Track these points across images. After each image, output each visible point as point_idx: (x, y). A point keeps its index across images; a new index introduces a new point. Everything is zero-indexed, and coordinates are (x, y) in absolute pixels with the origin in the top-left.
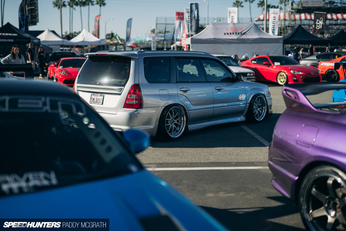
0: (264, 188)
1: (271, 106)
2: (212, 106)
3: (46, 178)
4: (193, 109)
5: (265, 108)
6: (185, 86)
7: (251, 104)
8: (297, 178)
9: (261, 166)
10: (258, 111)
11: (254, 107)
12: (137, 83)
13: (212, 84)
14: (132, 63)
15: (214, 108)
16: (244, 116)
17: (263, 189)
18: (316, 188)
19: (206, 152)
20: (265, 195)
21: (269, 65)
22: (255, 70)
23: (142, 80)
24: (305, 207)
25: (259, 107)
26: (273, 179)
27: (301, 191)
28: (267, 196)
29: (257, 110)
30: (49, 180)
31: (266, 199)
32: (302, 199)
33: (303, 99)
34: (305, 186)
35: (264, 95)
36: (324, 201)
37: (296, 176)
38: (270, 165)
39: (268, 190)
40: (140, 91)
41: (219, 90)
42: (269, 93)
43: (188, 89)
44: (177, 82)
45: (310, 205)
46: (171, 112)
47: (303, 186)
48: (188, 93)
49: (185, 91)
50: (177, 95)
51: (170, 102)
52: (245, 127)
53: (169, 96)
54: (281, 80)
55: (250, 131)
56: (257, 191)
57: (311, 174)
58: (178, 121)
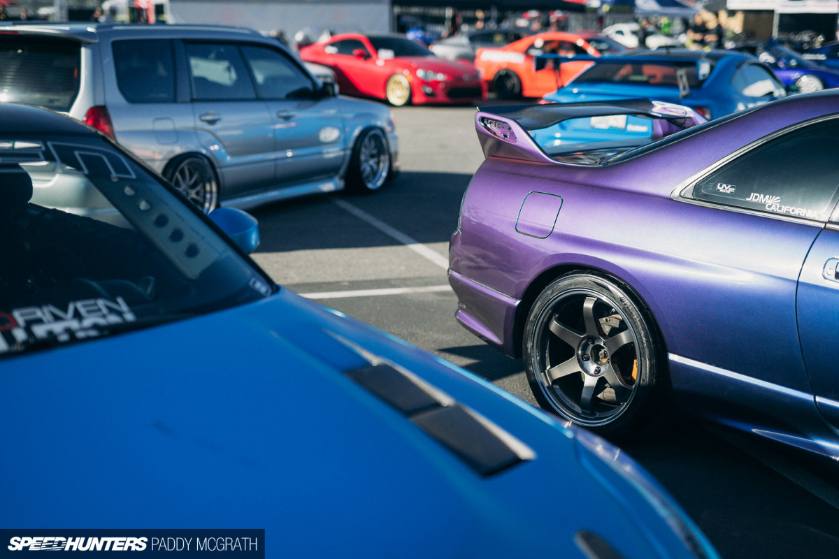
0: (425, 331)
1: (396, 153)
2: (272, 156)
3: (111, 310)
4: (231, 164)
5: (385, 158)
6: (212, 110)
7: (356, 151)
8: (518, 302)
9: (406, 286)
10: (371, 167)
11: (363, 158)
12: (100, 102)
13: (271, 105)
14: (84, 53)
15: (275, 160)
16: (341, 178)
17: (424, 334)
18: (558, 320)
19: (277, 262)
20: (432, 346)
21: (365, 57)
22: (334, 68)
23: (114, 97)
24: (535, 359)
25: (372, 156)
26: (460, 308)
27: (529, 327)
28: (437, 347)
29: (367, 165)
30: (120, 314)
31: (437, 353)
32: (529, 345)
33: (523, 139)
34: (536, 316)
35: (382, 130)
36: (575, 345)
37: (516, 298)
38: (452, 281)
39: (436, 336)
40: (109, 122)
41: (287, 118)
42: (391, 123)
43: (216, 117)
44: (193, 101)
45: (547, 355)
46: (182, 173)
47: (532, 318)
48: (218, 125)
49: (212, 122)
50: (194, 132)
51: (178, 150)
52: (343, 204)
53: (177, 135)
54: (397, 94)
55: (357, 212)
56: (413, 339)
57: (549, 292)
58: (197, 193)
